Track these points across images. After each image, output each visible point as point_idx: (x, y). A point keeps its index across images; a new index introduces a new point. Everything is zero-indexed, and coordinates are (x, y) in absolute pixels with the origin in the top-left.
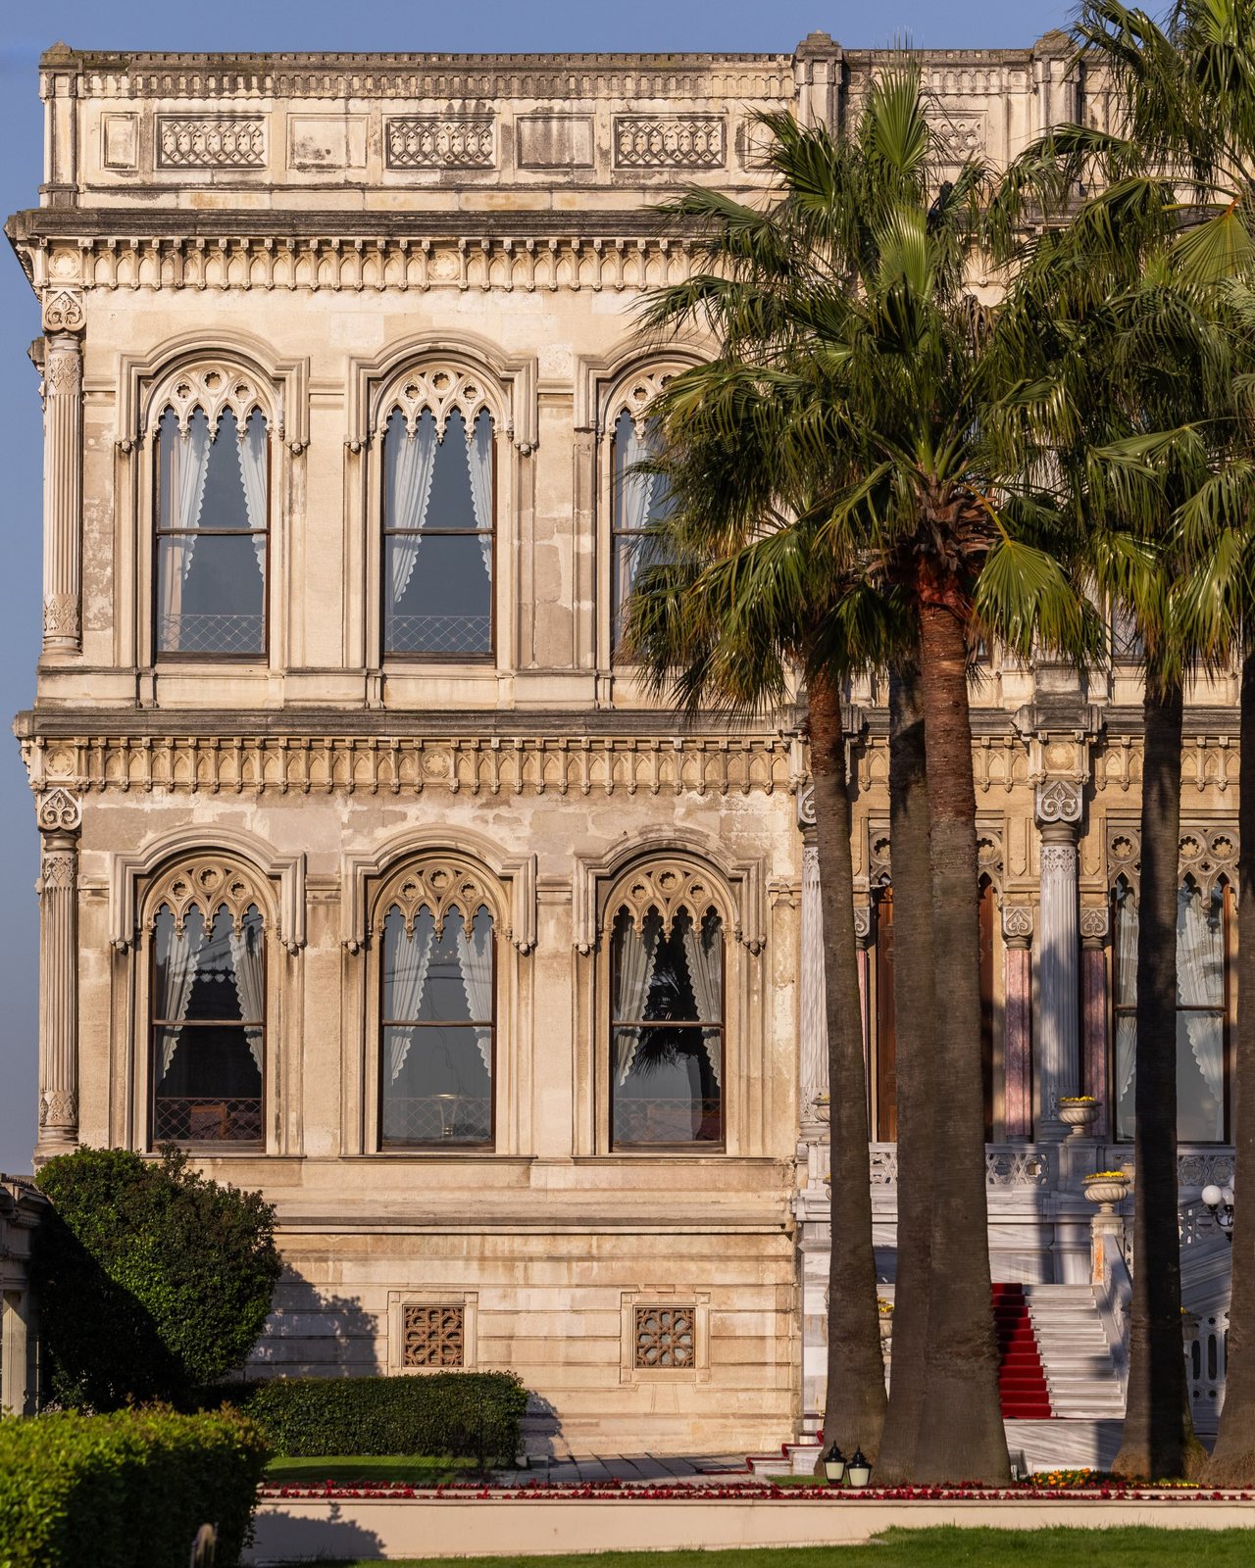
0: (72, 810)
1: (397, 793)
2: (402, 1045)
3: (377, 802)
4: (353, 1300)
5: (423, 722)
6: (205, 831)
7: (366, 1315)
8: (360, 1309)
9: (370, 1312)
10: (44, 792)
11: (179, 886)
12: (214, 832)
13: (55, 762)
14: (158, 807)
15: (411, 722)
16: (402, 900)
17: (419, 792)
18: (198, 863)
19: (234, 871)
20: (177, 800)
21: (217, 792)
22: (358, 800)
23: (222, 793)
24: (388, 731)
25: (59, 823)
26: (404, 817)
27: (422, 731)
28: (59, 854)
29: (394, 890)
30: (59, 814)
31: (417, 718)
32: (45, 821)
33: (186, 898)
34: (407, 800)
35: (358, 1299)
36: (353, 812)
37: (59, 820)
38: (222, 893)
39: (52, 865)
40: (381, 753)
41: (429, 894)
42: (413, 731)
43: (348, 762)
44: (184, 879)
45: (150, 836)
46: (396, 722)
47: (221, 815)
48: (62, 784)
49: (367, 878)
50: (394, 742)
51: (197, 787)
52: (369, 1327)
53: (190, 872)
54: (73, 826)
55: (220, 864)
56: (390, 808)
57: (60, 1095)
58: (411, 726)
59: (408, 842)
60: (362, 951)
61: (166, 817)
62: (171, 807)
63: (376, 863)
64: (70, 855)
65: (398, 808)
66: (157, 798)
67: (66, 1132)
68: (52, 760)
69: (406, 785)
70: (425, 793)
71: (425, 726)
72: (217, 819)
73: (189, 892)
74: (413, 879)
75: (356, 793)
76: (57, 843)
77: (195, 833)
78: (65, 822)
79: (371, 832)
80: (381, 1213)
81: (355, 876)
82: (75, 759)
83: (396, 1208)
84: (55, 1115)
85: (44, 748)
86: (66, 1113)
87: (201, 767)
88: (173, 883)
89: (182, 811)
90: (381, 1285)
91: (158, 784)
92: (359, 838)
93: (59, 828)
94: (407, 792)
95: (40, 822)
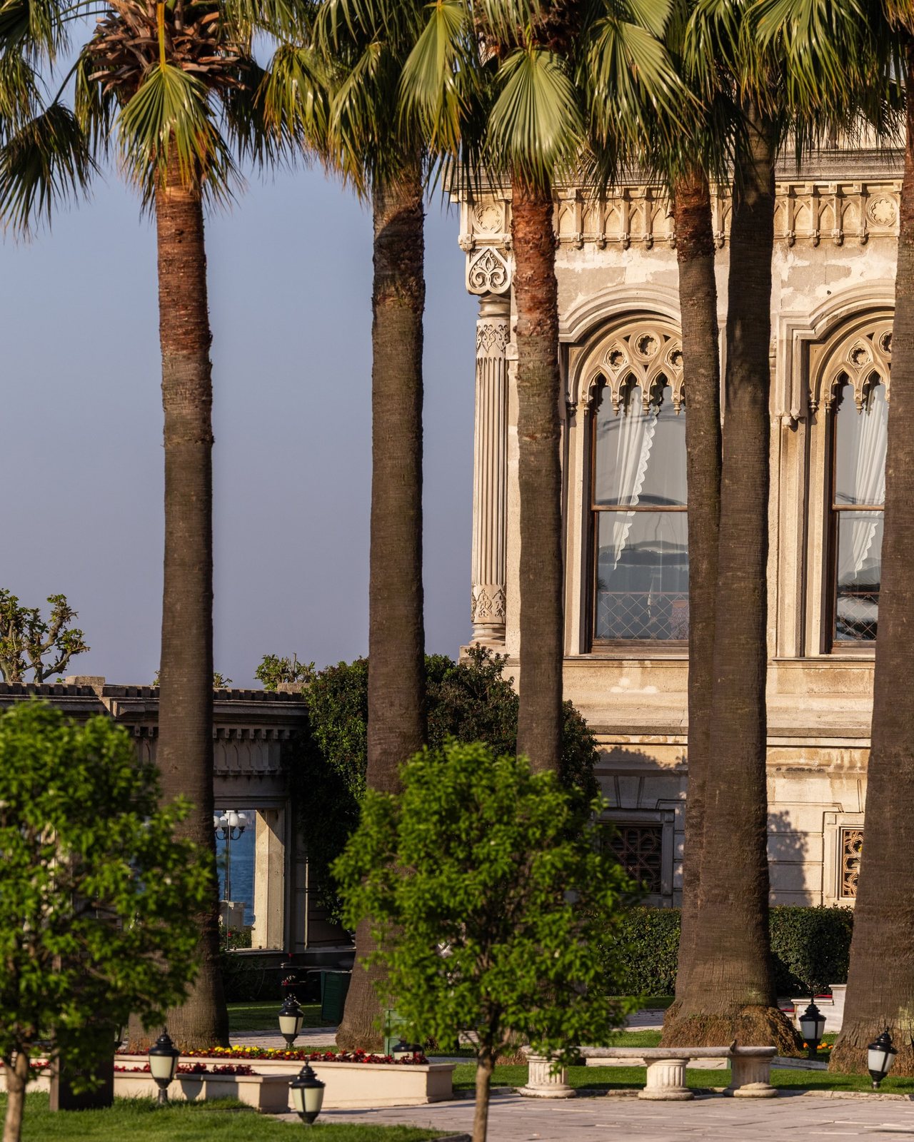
0: (501, 272)
1: (841, 245)
2: (867, 531)
3: (819, 256)
4: (782, 815)
5: (860, 164)
6: (632, 293)
7: (796, 832)
8: (789, 824)
9: (799, 829)
10: (473, 251)
11: (616, 355)
12: (642, 294)
13: (484, 219)
14: (589, 266)
15: (848, 163)
16: (851, 368)
17: (864, 244)
18: (636, 329)
19: (672, 337)
20: (610, 258)
21: (650, 248)
22: (800, 255)
23: (656, 249)
24: (825, 174)
25: (488, 287)
26: (847, 272)
27: (860, 173)
28: (489, 321)
29: (841, 358)
30: (488, 276)
31: (855, 160)
32: (473, 285)
33: (622, 368)
34: (851, 252)
35: (787, 813)
36: (793, 268)
37: (488, 283)
38: (659, 362)
39: (482, 333)
40: (822, 199)
41: (879, 360)
42: (850, 174)
43: (786, 212)
44: (620, 347)
45: (581, 298)
46: (833, 164)
47: (655, 274)
48: (491, 243)
49: (806, 344)
50: (832, 187)
51: (628, 244)
52: (797, 846)
53: (627, 339)
54: (502, 290)
55: (657, 329)
56: (833, 262)
57: (488, 590)
58: (847, 168)
59: (847, 302)
60: (802, 427)
61: (598, 275)
62: (604, 266)
63: (813, 326)
64: (502, 322)
65: (842, 262)
66: (589, 257)
67: (495, 630)
68: (480, 216)
69: (850, 235)
70: (871, 244)
71: (863, 168)
72: (650, 278)
73: (625, 362)
74: (863, 344)
75: (798, 246)
76: (489, 309)
77: (623, 295)
78: (495, 286)
79: (812, 291)
80: (812, 722)
81: (790, 343)
82: (502, 213)
83: (830, 718)
84: (482, 612)
85: (471, 202)
86: (494, 610)
87: (634, 221)
88: (610, 351)
89: (614, 270)
90: (816, 805)
91: (590, 240)
92: (800, 297)
93: (488, 293)
94: (851, 243)
95: (468, 286)
